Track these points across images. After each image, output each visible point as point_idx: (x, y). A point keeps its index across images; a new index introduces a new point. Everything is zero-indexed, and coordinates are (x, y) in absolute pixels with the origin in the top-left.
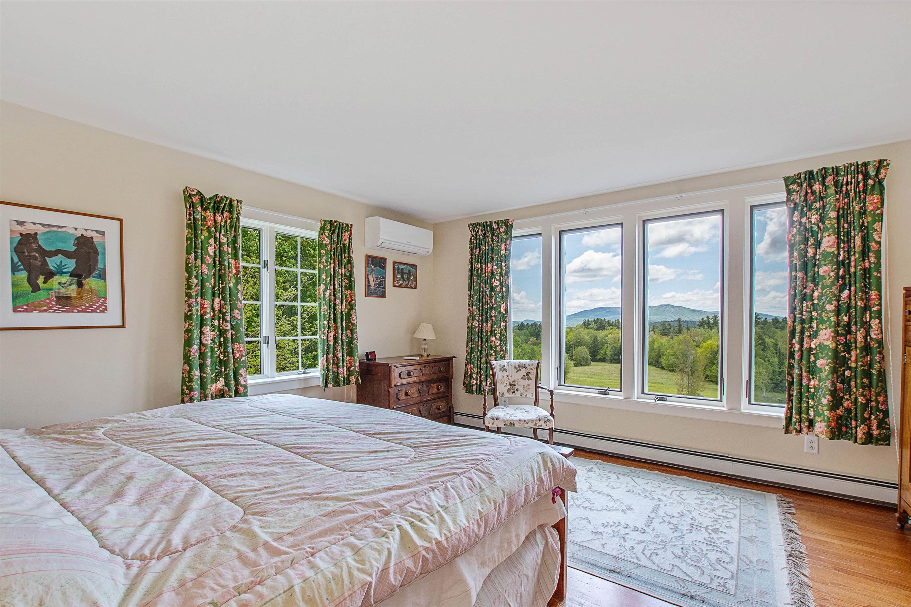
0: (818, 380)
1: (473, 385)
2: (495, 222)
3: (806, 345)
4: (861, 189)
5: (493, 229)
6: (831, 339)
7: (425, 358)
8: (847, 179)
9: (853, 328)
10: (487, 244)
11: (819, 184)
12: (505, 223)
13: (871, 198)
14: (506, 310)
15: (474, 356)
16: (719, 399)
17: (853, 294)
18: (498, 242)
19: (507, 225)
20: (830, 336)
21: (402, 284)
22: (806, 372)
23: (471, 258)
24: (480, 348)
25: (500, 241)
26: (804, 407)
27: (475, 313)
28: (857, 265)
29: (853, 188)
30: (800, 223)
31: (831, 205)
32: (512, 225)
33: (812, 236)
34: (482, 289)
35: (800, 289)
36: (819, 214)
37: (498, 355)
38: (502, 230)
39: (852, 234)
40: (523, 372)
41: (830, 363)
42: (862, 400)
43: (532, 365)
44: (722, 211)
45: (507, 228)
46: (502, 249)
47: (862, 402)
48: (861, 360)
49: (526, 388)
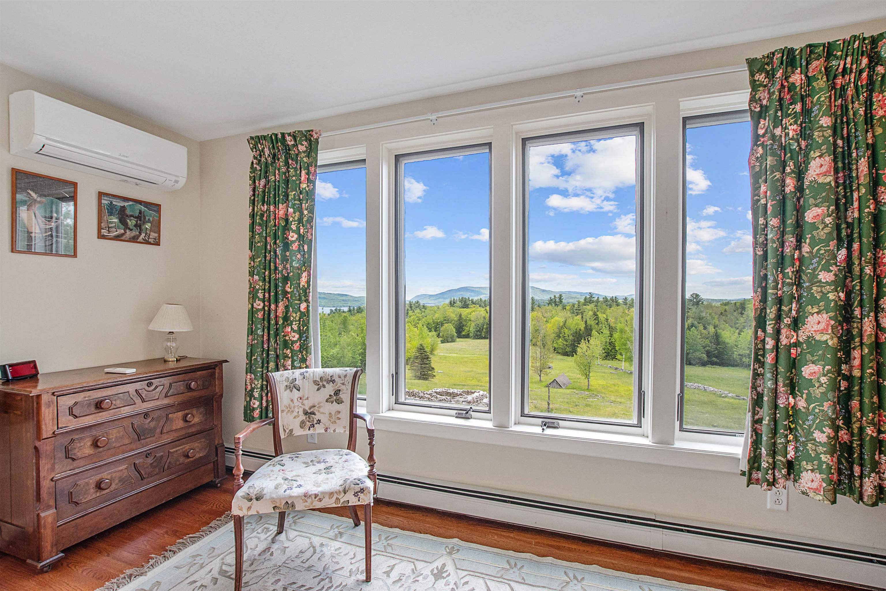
0: (806, 400)
1: (254, 409)
2: (289, 134)
3: (784, 341)
4: (864, 83)
5: (287, 149)
6: (830, 331)
7: (172, 365)
8: (845, 64)
9: (857, 312)
10: (277, 172)
11: (801, 73)
12: (306, 136)
13: (880, 98)
14: (308, 282)
15: (256, 359)
16: (635, 422)
17: (856, 255)
18: (295, 169)
19: (310, 140)
20: (828, 325)
21: (122, 235)
22: (784, 386)
23: (254, 195)
24: (266, 346)
25: (298, 167)
26: (780, 443)
27: (257, 287)
28: (863, 205)
29: (852, 80)
30: (773, 137)
31: (821, 106)
32: (317, 140)
33: (792, 159)
34: (268, 247)
35: (775, 245)
36: (799, 123)
37: (295, 358)
38: (302, 148)
39: (854, 155)
40: (330, 389)
41: (829, 372)
42: (873, 432)
43: (345, 376)
44: (641, 126)
45: (310, 145)
46: (303, 178)
47: (872, 436)
48: (870, 365)
49: (334, 418)
